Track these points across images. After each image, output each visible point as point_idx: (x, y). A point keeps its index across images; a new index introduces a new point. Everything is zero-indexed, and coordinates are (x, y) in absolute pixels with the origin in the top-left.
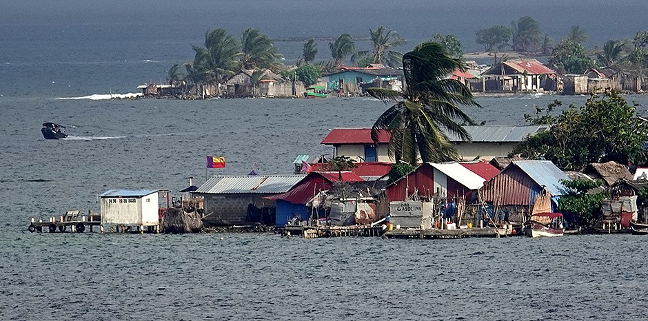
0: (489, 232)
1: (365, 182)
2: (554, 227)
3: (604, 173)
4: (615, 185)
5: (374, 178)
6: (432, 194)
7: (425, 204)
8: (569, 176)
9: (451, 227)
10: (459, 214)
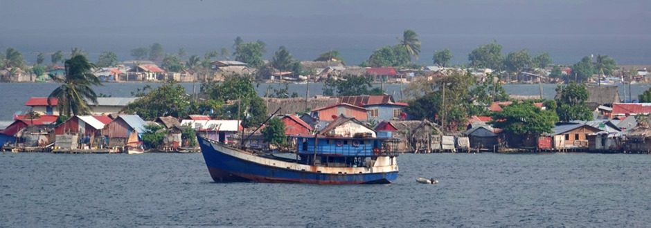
0: (105, 151)
1: (44, 125)
2: (139, 149)
3: (165, 122)
4: (171, 128)
5: (49, 123)
6: (77, 131)
7: (74, 136)
8: (148, 123)
9: (86, 148)
10: (91, 141)
